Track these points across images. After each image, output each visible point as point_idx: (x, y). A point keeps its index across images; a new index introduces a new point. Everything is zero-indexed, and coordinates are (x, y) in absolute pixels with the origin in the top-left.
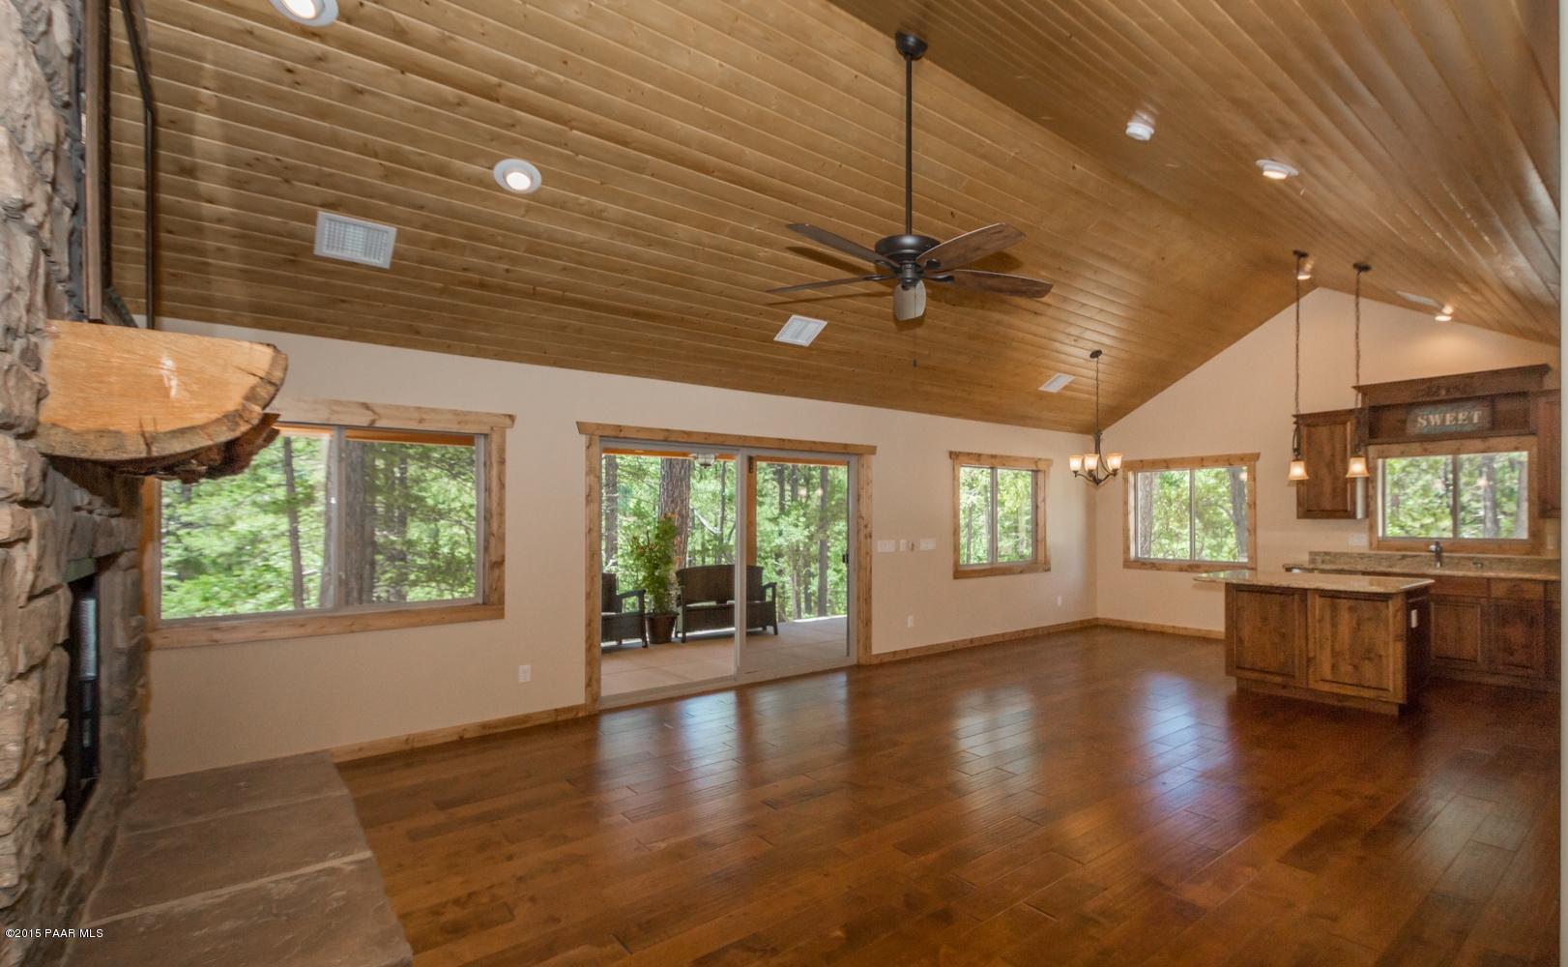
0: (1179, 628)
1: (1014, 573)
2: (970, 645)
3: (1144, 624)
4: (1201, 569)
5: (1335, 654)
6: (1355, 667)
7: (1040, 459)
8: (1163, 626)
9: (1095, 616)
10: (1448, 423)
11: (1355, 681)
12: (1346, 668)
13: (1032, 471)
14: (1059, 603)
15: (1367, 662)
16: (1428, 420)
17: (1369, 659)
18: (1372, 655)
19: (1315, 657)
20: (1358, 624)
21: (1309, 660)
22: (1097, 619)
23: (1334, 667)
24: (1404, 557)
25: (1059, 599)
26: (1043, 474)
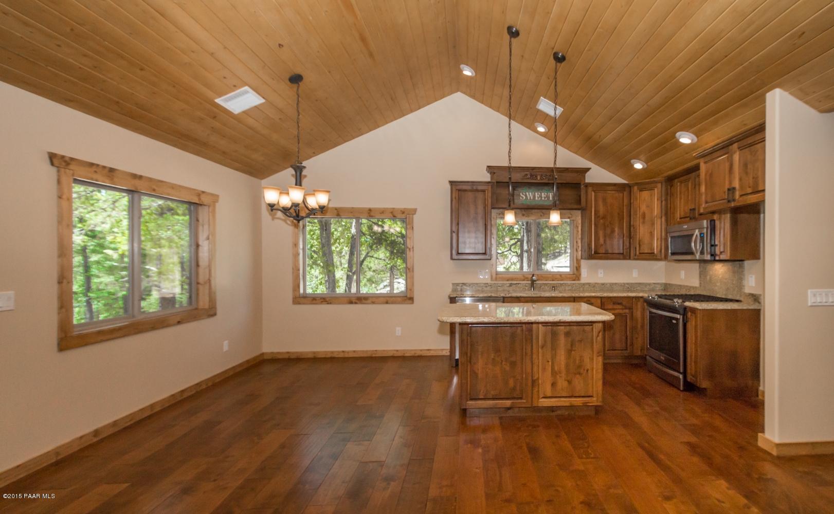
0: (348, 352)
1: (168, 326)
2: (95, 440)
3: (314, 353)
4: (369, 301)
5: (554, 373)
6: (569, 382)
7: (203, 192)
8: (332, 352)
9: (261, 352)
10: (537, 198)
11: (571, 395)
12: (562, 383)
13: (190, 203)
14: (226, 347)
15: (578, 376)
16: (526, 196)
17: (580, 374)
18: (582, 371)
19: (538, 379)
20: (572, 346)
21: (534, 382)
22: (263, 354)
23: (554, 385)
24: (511, 285)
25: (226, 343)
26: (207, 207)
